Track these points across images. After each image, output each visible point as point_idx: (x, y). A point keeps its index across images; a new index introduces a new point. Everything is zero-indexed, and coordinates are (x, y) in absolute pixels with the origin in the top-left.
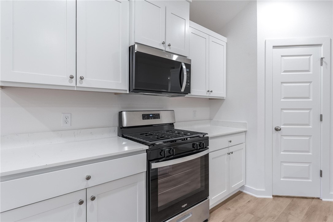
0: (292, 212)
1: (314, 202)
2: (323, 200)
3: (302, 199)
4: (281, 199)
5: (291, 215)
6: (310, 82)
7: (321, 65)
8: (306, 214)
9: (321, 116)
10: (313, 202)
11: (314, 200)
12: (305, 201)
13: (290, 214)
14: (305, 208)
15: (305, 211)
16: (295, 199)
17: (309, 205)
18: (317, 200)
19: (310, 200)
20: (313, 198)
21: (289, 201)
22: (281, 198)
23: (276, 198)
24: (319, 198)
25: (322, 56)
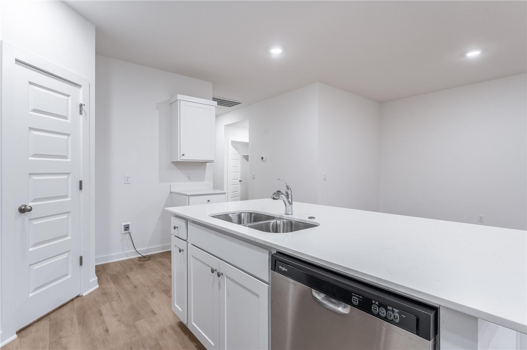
0: (61, 334)
1: (77, 303)
2: (84, 294)
3: (61, 310)
4: (33, 329)
5: (63, 339)
6: (68, 135)
7: (81, 113)
8: (79, 323)
9: (81, 182)
10: (75, 305)
11: (74, 301)
12: (65, 309)
13: (60, 338)
14: (72, 317)
15: (75, 320)
16: (52, 316)
17: (74, 311)
18: (77, 299)
19: (70, 304)
20: (72, 300)
21: (46, 323)
22: (31, 328)
23: (24, 333)
24: (78, 296)
25: (81, 102)
